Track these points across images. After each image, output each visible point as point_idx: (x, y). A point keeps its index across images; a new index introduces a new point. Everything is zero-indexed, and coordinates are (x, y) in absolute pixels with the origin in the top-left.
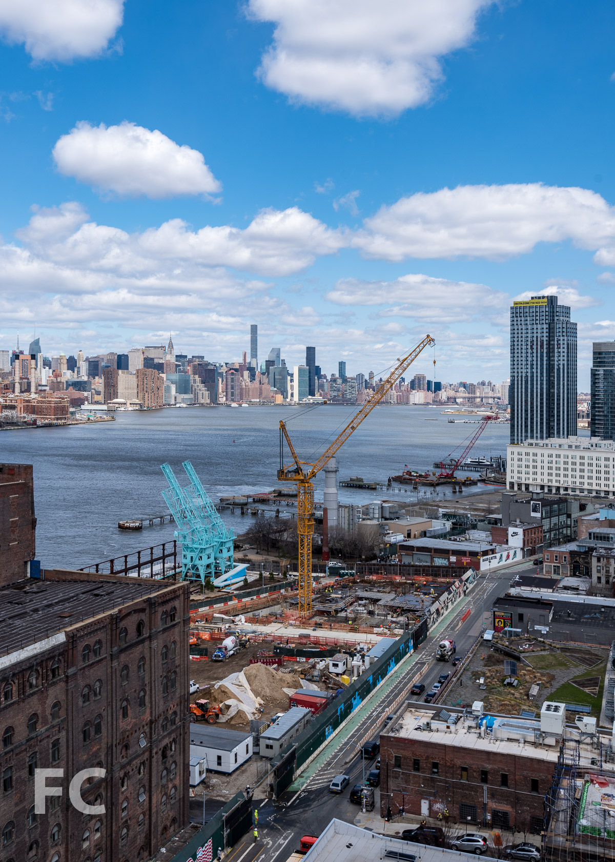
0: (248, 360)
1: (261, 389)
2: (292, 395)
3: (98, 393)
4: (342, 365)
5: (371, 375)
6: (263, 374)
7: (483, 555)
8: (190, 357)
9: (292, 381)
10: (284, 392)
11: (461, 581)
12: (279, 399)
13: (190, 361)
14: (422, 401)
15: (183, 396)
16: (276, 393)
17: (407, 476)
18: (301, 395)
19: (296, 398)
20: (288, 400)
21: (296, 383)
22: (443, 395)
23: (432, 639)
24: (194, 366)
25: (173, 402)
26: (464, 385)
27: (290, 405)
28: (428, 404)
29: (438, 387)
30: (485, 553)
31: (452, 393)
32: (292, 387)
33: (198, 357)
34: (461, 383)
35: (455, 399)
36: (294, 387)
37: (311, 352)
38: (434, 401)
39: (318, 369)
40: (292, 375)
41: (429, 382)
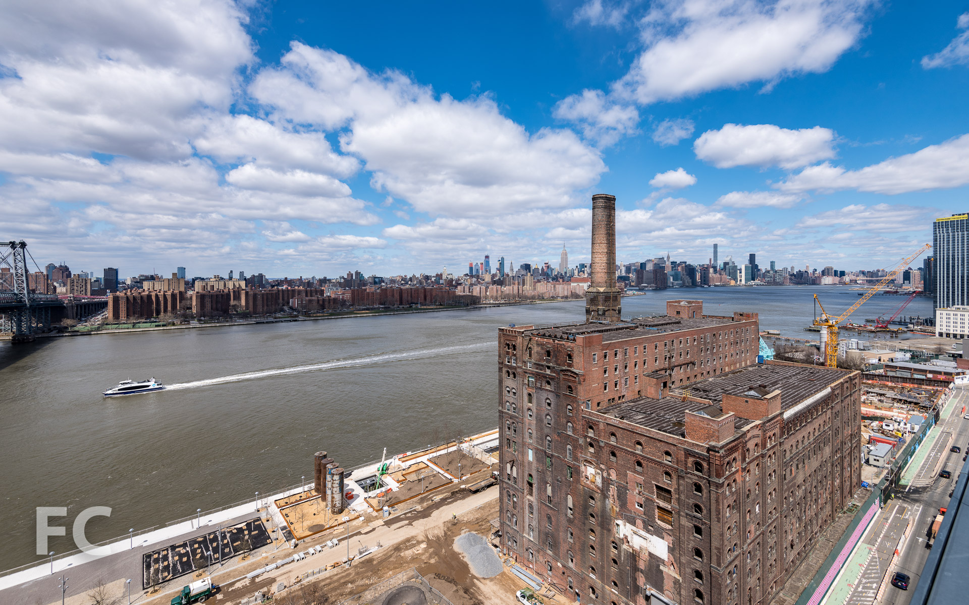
0: (712, 262)
1: (721, 278)
2: (741, 280)
3: (633, 282)
4: (772, 264)
5: (792, 268)
6: (722, 269)
7: (956, 375)
8: (678, 262)
9: (741, 273)
10: (735, 279)
11: (949, 389)
12: (733, 283)
13: (679, 265)
14: (830, 282)
15: (676, 282)
16: (730, 279)
17: (850, 326)
18: (746, 280)
19: (743, 282)
20: (738, 283)
21: (743, 274)
22: (847, 279)
23: (944, 420)
24: (682, 267)
25: (671, 285)
26: (863, 273)
27: (740, 286)
28: (835, 284)
29: (843, 274)
30: (958, 374)
31: (853, 278)
32: (741, 276)
33: (683, 262)
34: (860, 271)
35: (856, 281)
36: (742, 277)
37: (752, 257)
38: (839, 282)
39: (757, 266)
40: (740, 270)
41: (836, 272)
